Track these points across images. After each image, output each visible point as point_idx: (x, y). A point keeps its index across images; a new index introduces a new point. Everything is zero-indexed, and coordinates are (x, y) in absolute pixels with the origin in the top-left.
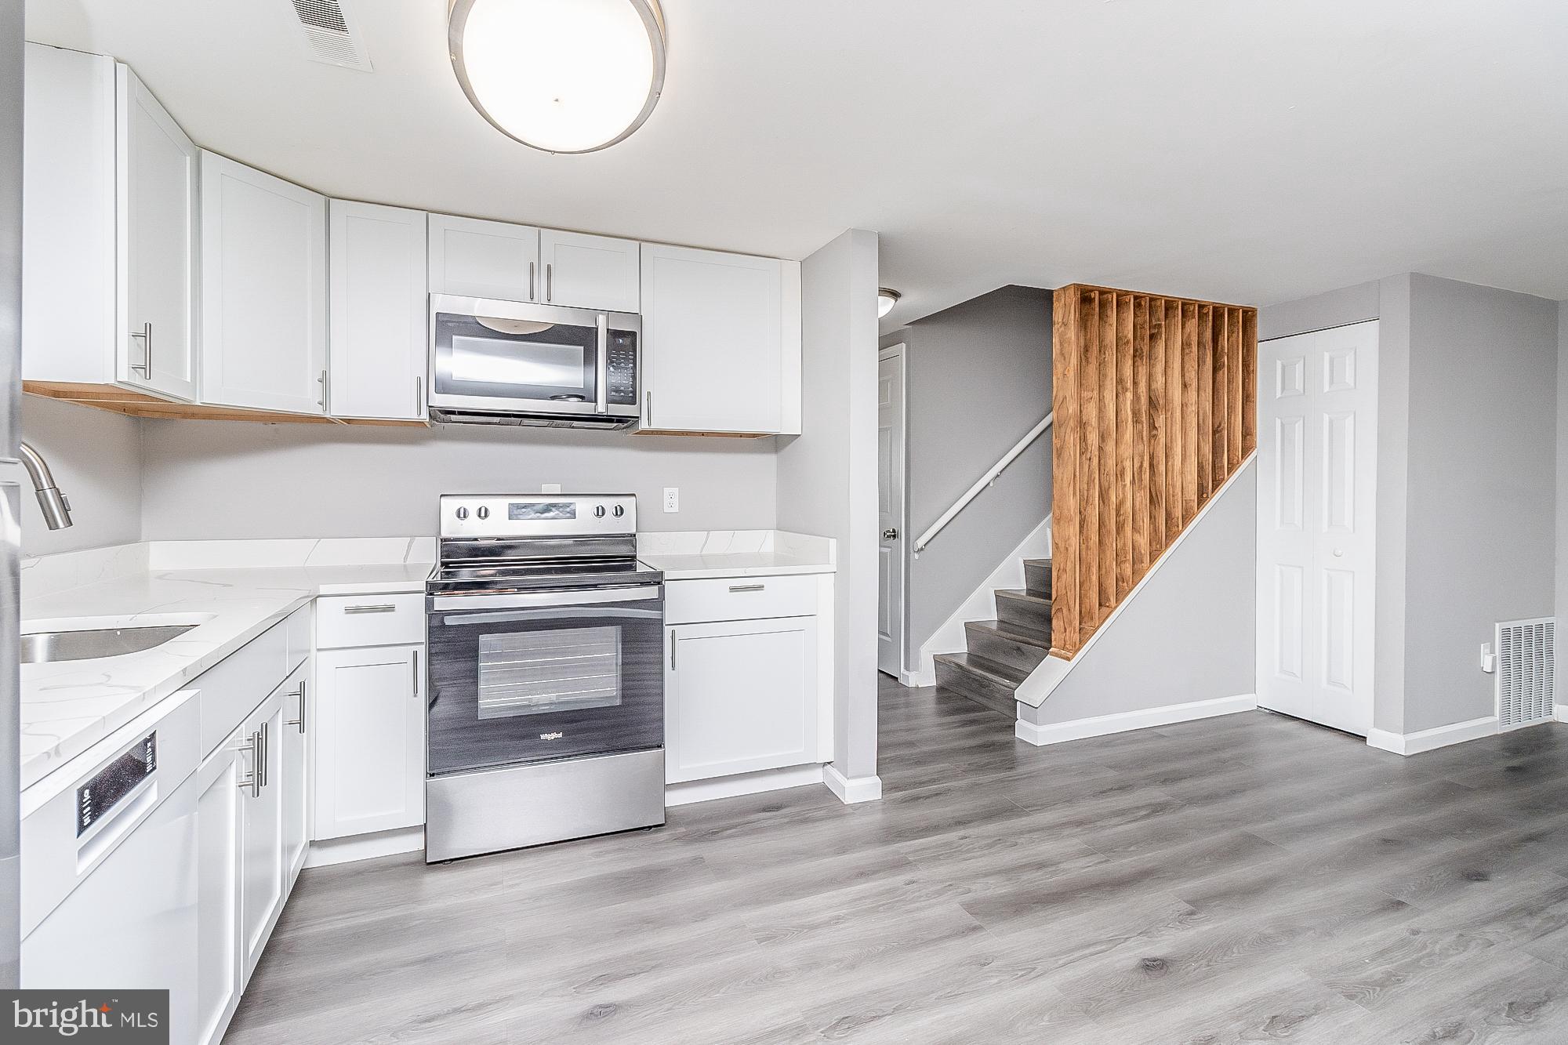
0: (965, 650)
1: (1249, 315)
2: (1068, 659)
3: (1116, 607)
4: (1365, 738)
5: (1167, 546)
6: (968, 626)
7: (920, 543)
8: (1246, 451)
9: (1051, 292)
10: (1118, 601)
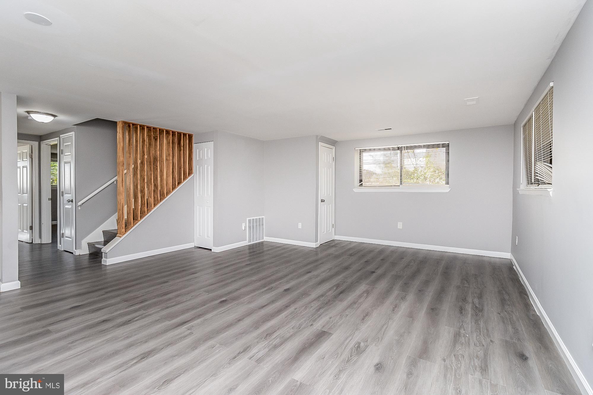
0: (103, 240)
1: (190, 136)
2: (120, 237)
3: (140, 220)
4: (211, 250)
5: (160, 201)
6: (104, 232)
7: (80, 203)
8: (190, 174)
9: (116, 122)
10: (141, 218)
